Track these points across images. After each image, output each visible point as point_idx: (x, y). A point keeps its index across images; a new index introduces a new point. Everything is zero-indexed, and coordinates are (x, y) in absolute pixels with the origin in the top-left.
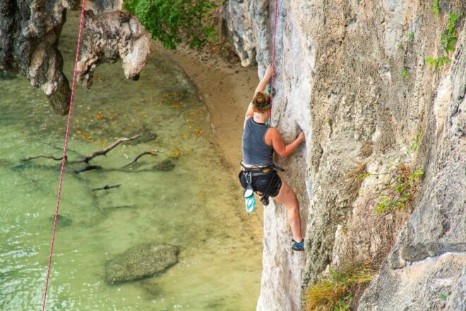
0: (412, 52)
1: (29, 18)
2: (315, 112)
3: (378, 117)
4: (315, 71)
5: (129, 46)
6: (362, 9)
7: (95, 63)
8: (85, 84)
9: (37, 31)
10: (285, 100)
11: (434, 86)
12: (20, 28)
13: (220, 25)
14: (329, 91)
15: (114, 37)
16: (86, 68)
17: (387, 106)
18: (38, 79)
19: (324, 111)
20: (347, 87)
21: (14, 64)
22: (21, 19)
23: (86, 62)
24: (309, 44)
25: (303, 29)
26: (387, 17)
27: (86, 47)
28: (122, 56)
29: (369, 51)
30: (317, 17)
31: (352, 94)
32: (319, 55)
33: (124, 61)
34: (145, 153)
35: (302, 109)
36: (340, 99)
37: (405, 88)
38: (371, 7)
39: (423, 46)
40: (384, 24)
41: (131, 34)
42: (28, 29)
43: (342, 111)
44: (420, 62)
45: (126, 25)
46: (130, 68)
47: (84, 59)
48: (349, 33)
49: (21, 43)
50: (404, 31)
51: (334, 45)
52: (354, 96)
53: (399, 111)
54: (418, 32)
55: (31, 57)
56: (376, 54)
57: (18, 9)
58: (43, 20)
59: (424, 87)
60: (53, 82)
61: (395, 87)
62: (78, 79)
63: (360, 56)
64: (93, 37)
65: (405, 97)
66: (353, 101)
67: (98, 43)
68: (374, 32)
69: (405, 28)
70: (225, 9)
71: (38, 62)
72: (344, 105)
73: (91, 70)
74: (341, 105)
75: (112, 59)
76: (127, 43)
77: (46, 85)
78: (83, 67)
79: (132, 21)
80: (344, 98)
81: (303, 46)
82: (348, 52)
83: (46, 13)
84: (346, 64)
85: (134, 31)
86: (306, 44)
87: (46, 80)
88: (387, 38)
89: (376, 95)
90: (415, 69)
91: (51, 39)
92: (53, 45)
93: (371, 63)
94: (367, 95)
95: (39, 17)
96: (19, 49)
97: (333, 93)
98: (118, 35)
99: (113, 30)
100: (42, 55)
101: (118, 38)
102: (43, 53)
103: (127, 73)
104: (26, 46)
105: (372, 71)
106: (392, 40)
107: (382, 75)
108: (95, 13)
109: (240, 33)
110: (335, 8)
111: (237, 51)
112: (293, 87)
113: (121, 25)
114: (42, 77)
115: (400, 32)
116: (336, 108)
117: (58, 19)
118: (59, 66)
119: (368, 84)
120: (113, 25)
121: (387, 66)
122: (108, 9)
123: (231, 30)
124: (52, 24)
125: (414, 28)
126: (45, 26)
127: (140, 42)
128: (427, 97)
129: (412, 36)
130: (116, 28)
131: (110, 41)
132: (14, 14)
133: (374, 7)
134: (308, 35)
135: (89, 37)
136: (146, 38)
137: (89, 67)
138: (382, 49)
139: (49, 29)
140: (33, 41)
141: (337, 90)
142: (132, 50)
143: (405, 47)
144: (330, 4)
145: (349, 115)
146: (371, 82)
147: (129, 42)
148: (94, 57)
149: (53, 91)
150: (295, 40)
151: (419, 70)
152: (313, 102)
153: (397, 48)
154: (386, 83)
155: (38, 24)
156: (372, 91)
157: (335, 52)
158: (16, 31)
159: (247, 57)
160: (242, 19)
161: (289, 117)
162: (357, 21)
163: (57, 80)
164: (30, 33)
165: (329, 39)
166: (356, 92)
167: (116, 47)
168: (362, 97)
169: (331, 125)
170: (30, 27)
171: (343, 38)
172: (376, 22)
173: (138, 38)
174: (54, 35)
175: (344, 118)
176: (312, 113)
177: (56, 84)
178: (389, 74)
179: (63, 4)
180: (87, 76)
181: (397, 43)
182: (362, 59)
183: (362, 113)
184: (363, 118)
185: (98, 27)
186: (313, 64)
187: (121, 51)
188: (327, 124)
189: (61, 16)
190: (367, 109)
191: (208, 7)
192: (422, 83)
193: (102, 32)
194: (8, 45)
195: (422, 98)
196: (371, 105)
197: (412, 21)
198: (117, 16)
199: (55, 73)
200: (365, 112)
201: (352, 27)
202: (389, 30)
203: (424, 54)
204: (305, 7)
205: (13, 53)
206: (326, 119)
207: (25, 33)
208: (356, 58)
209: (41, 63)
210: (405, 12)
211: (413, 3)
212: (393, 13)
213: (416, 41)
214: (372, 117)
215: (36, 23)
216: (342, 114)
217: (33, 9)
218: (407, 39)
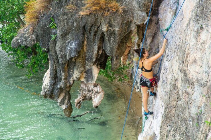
0: (201, 117)
1: (61, 81)
2: (162, 131)
3: (185, 138)
4: (163, 116)
5: (96, 95)
6: (184, 97)
7: (83, 100)
8: (78, 107)
9: (63, 86)
10: (151, 122)
11: (207, 132)
12: (57, 85)
13: (130, 75)
14: (168, 125)
15: (91, 91)
16: (79, 102)
17: (189, 135)
18: (61, 103)
19: (164, 132)
20: (175, 124)
21: (53, 96)
22: (58, 81)
23: (79, 99)
24: (163, 105)
25: (161, 99)
26: (193, 102)
27: (80, 94)
28: (93, 99)
29: (184, 113)
30: (167, 96)
31: (176, 127)
32: (166, 110)
33: (93, 100)
34: (96, 118)
35: (156, 127)
36: (172, 128)
37: (196, 130)
38: (187, 97)
39: (205, 116)
40: (191, 104)
41: (97, 91)
42: (60, 85)
43: (172, 133)
44: (203, 121)
45: (96, 87)
46: (95, 103)
47: (79, 98)
48: (178, 104)
49: (57, 90)
50: (198, 108)
51: (172, 108)
52: (177, 128)
53: (193, 138)
54: (204, 110)
55: (59, 95)
56: (187, 114)
57: (58, 78)
58: (66, 83)
59: (203, 131)
60: (66, 105)
61: (193, 129)
62: (75, 105)
63: (181, 114)
64: (83, 91)
65: (196, 133)
66: (176, 130)
67: (84, 93)
68: (187, 106)
69: (199, 107)
70: (132, 70)
71: (62, 97)
72: (173, 131)
73: (81, 102)
74: (172, 131)
75: (89, 99)
76: (95, 94)
77: (63, 105)
78: (78, 101)
79: (98, 86)
80: (173, 128)
81: (160, 104)
82: (177, 112)
83: (67, 81)
84: (175, 116)
85: (98, 90)
86: (161, 104)
87: (63, 104)
88: (192, 110)
89: (185, 130)
90: (201, 124)
91: (68, 90)
92: (68, 91)
93: (185, 117)
94: (182, 129)
95: (65, 82)
96: (56, 92)
97: (169, 125)
98: (92, 91)
99: (91, 89)
100: (64, 95)
101: (92, 92)
102: (64, 94)
103: (94, 105)
104: (58, 91)
105: (185, 120)
106: (194, 111)
107: (188, 123)
108: (85, 83)
109: (137, 80)
110: (174, 94)
111: (135, 85)
112: (154, 118)
113: (94, 88)
114: (62, 103)
115: (197, 108)
116: (170, 131)
117: (71, 83)
118: (69, 100)
119: (183, 125)
120: (91, 87)
121: (191, 120)
122: (90, 82)
123: (134, 78)
124: (69, 85)
125: (202, 108)
126: (66, 85)
127: (100, 95)
128: (204, 135)
129: (201, 111)
130: (92, 88)
131: (89, 92)
132: (56, 79)
133: (188, 97)
134: (162, 102)
135: (81, 90)
136: (102, 93)
137: (80, 101)
138: (190, 113)
139: (67, 86)
140: (61, 90)
141: (171, 125)
142: (97, 97)
143: (198, 114)
144: (172, 92)
145: (174, 135)
146: (184, 125)
147: (96, 94)
148: (82, 98)
149: (66, 108)
150: (157, 101)
151: (202, 124)
152: (161, 127)
153: (195, 114)
154: (189, 126)
155: (64, 84)
156: (184, 128)
157: (172, 110)
158: (55, 85)
159: (138, 88)
160: (138, 74)
161: (151, 129)
162: (182, 101)
163: (68, 105)
164: (60, 87)
165: (170, 105)
166: (178, 127)
167: (91, 95)
168: (180, 129)
169: (167, 137)
170: (61, 85)
171: (175, 106)
172: (189, 103)
173: (100, 93)
174: (69, 88)
175: (172, 136)
176: (161, 131)
177: (67, 106)
178: (191, 123)
179: (74, 78)
180: (79, 104)
181: (195, 112)
182: (182, 115)
183: (179, 136)
184: (179, 137)
185: (85, 87)
186: (163, 113)
187: (92, 97)
188: (166, 137)
189: (72, 82)
190: (181, 134)
191: (126, 68)
192: (203, 129)
193: (87, 89)
194: (52, 90)
195: (202, 135)
196: (183, 133)
197: (202, 105)
198: (93, 84)
199: (67, 102)
200: (180, 135)
201: (179, 102)
202: (193, 107)
203: (205, 119)
204: (163, 91)
205: (53, 93)
206: (165, 135)
207: (59, 86)
208: (179, 114)
209: (63, 97)
210: (200, 101)
211: (203, 99)
212: (195, 101)
213: (203, 113)
214: (183, 138)
215: (63, 84)
216: (172, 134)
217: (63, 79)
218: (199, 112)
